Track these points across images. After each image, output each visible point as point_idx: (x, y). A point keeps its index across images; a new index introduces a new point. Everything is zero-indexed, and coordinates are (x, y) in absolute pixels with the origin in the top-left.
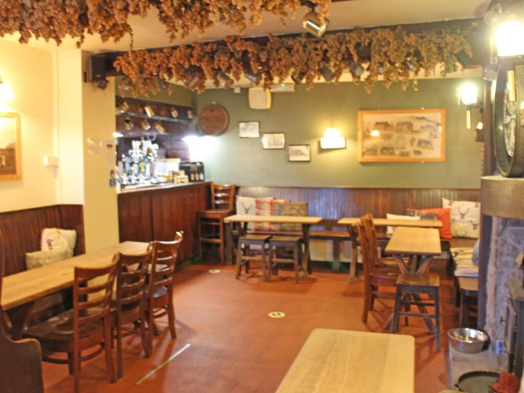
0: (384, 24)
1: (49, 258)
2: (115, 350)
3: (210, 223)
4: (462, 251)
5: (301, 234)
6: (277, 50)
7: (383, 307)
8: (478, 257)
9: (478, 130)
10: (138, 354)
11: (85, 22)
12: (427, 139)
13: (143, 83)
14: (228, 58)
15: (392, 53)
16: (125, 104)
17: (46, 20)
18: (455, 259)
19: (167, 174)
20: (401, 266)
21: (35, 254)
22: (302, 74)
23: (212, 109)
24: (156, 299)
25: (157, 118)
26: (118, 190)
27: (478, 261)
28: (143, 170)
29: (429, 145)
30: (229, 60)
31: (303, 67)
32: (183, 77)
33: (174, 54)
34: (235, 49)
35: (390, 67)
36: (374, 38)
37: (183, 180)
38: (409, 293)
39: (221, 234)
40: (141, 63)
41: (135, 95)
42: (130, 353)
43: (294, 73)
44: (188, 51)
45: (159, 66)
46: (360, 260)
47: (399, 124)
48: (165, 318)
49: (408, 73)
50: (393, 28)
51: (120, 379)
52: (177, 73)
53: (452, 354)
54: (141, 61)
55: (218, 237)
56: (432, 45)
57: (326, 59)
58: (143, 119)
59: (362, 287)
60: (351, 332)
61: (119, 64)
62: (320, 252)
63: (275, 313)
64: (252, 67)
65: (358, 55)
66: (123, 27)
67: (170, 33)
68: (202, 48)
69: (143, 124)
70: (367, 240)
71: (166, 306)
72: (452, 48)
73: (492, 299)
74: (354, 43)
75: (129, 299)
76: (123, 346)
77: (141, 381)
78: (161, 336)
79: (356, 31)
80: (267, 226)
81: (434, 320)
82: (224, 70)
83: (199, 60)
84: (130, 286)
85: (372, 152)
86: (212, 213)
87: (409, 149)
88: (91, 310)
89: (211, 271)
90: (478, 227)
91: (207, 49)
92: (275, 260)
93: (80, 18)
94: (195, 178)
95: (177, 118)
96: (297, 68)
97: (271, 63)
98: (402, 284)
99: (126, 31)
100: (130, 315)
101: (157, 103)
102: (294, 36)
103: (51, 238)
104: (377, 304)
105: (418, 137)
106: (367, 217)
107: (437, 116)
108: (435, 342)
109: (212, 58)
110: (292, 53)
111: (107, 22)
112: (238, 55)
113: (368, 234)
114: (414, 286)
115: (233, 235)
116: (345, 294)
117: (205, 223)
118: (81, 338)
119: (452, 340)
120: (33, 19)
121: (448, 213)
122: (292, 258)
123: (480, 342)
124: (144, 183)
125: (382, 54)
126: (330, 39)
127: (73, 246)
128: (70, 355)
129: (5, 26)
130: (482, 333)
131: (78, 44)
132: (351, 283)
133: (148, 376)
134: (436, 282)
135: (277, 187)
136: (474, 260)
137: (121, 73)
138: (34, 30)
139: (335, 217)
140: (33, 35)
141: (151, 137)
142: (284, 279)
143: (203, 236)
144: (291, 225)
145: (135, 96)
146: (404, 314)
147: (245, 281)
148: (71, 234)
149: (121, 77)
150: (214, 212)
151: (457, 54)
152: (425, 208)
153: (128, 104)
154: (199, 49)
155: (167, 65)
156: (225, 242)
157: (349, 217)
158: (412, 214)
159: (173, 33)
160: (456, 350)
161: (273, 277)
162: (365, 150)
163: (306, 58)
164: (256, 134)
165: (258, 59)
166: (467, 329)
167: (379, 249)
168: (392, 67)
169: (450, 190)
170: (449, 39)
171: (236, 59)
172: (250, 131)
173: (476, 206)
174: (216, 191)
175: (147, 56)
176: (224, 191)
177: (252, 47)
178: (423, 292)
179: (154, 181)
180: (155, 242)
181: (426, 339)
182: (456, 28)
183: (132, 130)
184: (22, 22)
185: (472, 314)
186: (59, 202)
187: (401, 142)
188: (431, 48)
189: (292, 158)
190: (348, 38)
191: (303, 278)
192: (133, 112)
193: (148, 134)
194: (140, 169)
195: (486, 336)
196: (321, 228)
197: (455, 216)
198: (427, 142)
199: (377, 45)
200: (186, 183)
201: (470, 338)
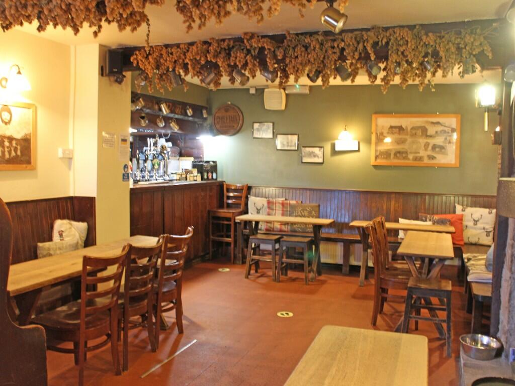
0: (402, 24)
1: (60, 249)
2: (122, 342)
3: (222, 222)
4: (474, 257)
5: (312, 235)
6: (294, 48)
7: (393, 311)
8: (492, 263)
9: (495, 133)
10: (145, 348)
11: (103, 11)
12: (441, 144)
13: (158, 79)
14: (245, 55)
15: (410, 52)
16: (141, 99)
17: (64, 7)
18: (468, 264)
19: (180, 172)
20: (412, 268)
21: (47, 244)
22: (318, 73)
23: (227, 108)
24: (164, 292)
25: (172, 115)
26: (131, 185)
27: (491, 267)
28: (156, 167)
29: (443, 150)
30: (245, 57)
31: (319, 65)
32: (198, 73)
33: (191, 50)
34: (251, 46)
35: (407, 67)
36: (392, 37)
37: (195, 178)
38: (421, 296)
39: (232, 234)
40: (158, 58)
41: (151, 90)
42: (136, 346)
43: (310, 71)
44: (205, 47)
45: (175, 62)
46: (370, 264)
47: (413, 128)
48: (173, 313)
49: (426, 74)
50: (411, 28)
51: (125, 372)
52: (194, 69)
53: (463, 360)
54: (157, 56)
55: (229, 236)
56: (451, 45)
57: (343, 58)
58: (158, 116)
59: (372, 291)
60: (363, 330)
61: (136, 59)
62: (331, 254)
63: (284, 313)
64: (268, 64)
65: (375, 54)
66: (140, 17)
67: (187, 24)
68: (218, 44)
69: (158, 121)
70: (379, 242)
71: (174, 301)
72: (471, 49)
73: (507, 305)
74: (371, 42)
75: (137, 291)
76: (130, 340)
77: (147, 374)
78: (168, 331)
79: (373, 30)
80: (277, 226)
81: (445, 325)
82: (240, 66)
83: (216, 56)
84: (139, 278)
85: (385, 156)
86: (224, 212)
87: (422, 153)
88: (98, 300)
89: (220, 270)
90: (491, 234)
91: (224, 45)
92: (284, 260)
93: (98, 5)
94: (208, 177)
95: (191, 116)
96: (314, 66)
97: (287, 61)
98: (413, 286)
99: (144, 21)
100: (138, 307)
101: (172, 100)
102: (311, 34)
103: (62, 229)
104: (386, 307)
105: (432, 141)
106: (379, 219)
107: (452, 121)
108: (446, 348)
109: (229, 55)
110: (309, 51)
111: (124, 10)
112: (255, 52)
113: (380, 235)
114: (426, 289)
115: (243, 235)
116: (354, 297)
117: (215, 222)
118: (87, 328)
119: (464, 346)
120: (51, 6)
121: (461, 219)
122: (302, 259)
123: (493, 349)
124: (157, 180)
125: (400, 53)
126: (348, 37)
127: (84, 239)
128: (76, 345)
129: (23, 13)
130: (495, 340)
131: (96, 34)
132: (360, 286)
133: (153, 369)
134: (448, 286)
135: (290, 189)
136: (487, 266)
137: (138, 68)
138: (52, 17)
139: (346, 220)
140: (51, 24)
141: (166, 135)
142: (294, 280)
143: (213, 235)
144: (303, 226)
145: (150, 92)
146: (415, 318)
147: (254, 281)
148: (83, 226)
149: (137, 72)
150: (225, 210)
151: (476, 54)
152: (437, 214)
153: (144, 100)
154: (216, 45)
155: (183, 61)
156: (235, 242)
157: (360, 219)
158: (424, 219)
159: (190, 24)
160: (467, 356)
161: (282, 277)
162: (378, 154)
163: (323, 56)
164: (270, 135)
165: (275, 56)
166: (480, 335)
167: (390, 253)
168: (409, 67)
169: (463, 196)
170: (469, 39)
171: (252, 55)
172: (264, 132)
173: (490, 213)
174: (228, 190)
175: (164, 52)
176: (235, 190)
177: (269, 44)
178: (435, 296)
179: (167, 178)
180: (165, 235)
181: (437, 344)
182: (476, 29)
183: (147, 127)
184: (40, 10)
185: (484, 321)
186: (71, 194)
187: (415, 146)
188: (449, 48)
189: (305, 160)
190: (365, 37)
191: (312, 279)
192: (148, 108)
193: (163, 131)
194: (153, 165)
195: (499, 343)
196: (332, 231)
197: (467, 222)
198: (442, 148)
199: (395, 44)
200: (199, 181)
201: (482, 345)
